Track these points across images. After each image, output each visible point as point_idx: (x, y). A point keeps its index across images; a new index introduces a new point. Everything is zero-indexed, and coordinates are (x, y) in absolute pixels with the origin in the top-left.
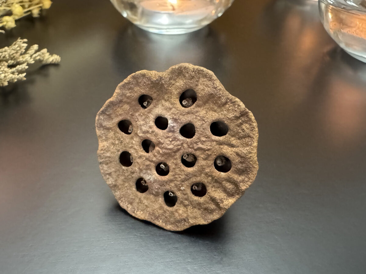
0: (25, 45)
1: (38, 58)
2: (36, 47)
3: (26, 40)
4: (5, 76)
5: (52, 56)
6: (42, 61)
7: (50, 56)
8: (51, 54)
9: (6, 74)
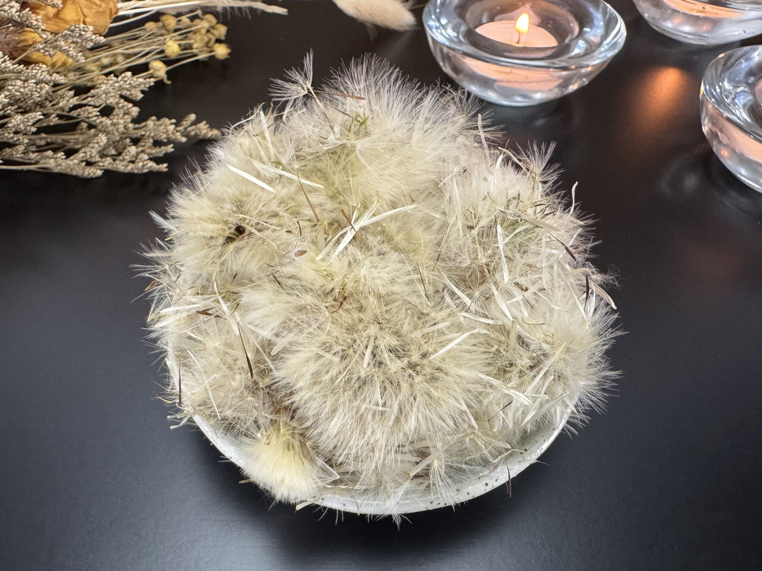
0: (173, 127)
1: (193, 133)
2: (193, 117)
3: (174, 121)
4: (143, 166)
5: (211, 130)
6: (199, 135)
7: (209, 129)
8: (212, 127)
9: (145, 163)
